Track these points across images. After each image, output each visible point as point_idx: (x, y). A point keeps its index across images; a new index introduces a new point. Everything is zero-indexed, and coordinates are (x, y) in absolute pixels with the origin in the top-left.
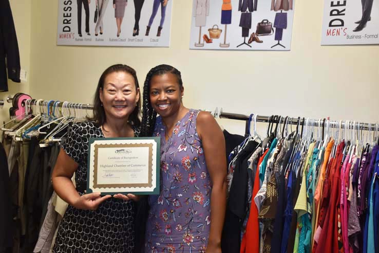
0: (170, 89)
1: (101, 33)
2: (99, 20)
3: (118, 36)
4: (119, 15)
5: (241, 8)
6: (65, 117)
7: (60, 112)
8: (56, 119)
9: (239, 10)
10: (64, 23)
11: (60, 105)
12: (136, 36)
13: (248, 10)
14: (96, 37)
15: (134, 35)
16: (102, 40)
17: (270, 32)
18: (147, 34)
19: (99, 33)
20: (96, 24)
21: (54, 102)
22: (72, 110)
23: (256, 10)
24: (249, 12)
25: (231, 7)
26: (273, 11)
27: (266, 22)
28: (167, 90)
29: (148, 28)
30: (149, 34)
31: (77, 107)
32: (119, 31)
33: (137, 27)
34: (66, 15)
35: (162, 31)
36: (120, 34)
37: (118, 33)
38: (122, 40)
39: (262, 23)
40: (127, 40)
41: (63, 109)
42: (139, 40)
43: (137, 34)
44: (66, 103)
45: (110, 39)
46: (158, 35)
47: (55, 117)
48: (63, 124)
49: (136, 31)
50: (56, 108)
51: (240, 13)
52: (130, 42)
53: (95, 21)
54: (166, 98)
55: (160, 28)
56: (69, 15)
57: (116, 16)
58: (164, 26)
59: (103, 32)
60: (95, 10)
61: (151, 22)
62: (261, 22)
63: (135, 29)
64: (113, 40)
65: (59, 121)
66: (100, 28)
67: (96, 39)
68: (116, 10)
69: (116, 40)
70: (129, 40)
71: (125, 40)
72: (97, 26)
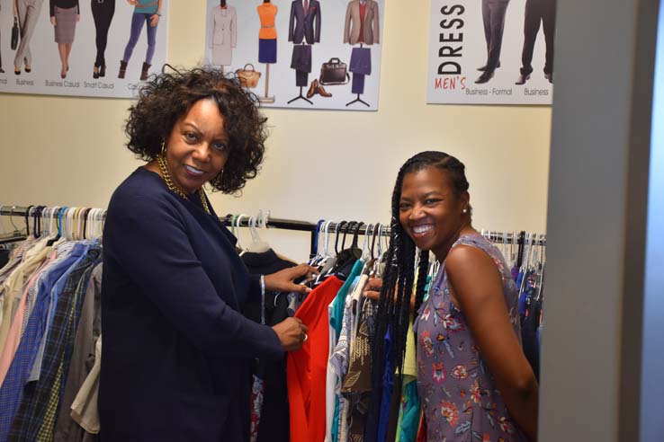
0: (431, 197)
1: (28, 71)
2: (23, 44)
3: (63, 76)
4: (64, 38)
5: (294, 37)
9: (289, 40)
12: (101, 78)
13: (304, 40)
15: (96, 76)
16: (31, 83)
17: (344, 80)
18: (122, 75)
19: (22, 69)
20: (15, 52)
23: (318, 41)
24: (306, 44)
25: (275, 35)
26: (348, 44)
27: (336, 61)
28: (425, 201)
29: (124, 65)
30: (127, 74)
32: (66, 68)
33: (100, 61)
35: (149, 70)
36: (68, 74)
37: (63, 71)
38: (71, 85)
39: (330, 63)
40: (82, 85)
42: (105, 86)
43: (102, 74)
45: (47, 82)
46: (144, 77)
49: (100, 69)
51: (292, 45)
52: (88, 89)
53: (14, 46)
54: (423, 215)
55: (146, 66)
57: (57, 40)
58: (152, 63)
59: (32, 67)
60: (13, 25)
61: (128, 53)
62: (327, 61)
63: (97, 65)
64: (52, 84)
66: (25, 59)
67: (18, 80)
69: (60, 84)
70: (86, 85)
71: (78, 85)
72: (17, 56)
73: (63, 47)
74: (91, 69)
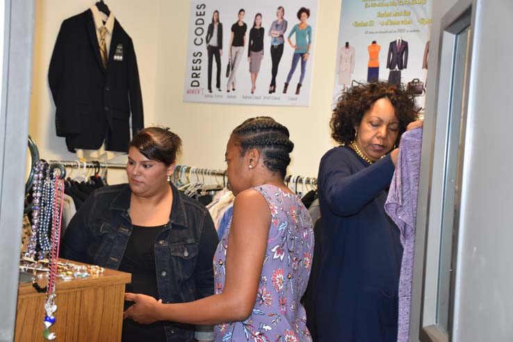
1: (234, 90)
2: (232, 74)
3: (252, 93)
4: (254, 70)
5: (390, 66)
6: (193, 183)
7: (188, 178)
8: (183, 185)
9: (387, 67)
10: (192, 77)
11: (188, 170)
12: (273, 93)
13: (397, 67)
14: (228, 93)
15: (270, 92)
16: (234, 97)
17: (421, 93)
18: (285, 91)
19: (231, 89)
20: (228, 79)
21: (180, 167)
22: (200, 176)
23: (406, 67)
24: (398, 70)
26: (425, 69)
27: (417, 81)
29: (286, 85)
30: (287, 91)
31: (205, 173)
32: (254, 88)
33: (273, 83)
34: (195, 68)
35: (301, 88)
36: (255, 91)
37: (252, 90)
38: (256, 98)
39: (413, 82)
40: (262, 98)
41: (190, 175)
42: (275, 99)
43: (274, 91)
44: (193, 168)
45: (243, 96)
46: (297, 92)
47: (181, 183)
48: (190, 192)
49: (273, 88)
50: (183, 173)
51: (388, 71)
52: (266, 100)
55: (299, 86)
56: (198, 68)
57: (251, 71)
58: (303, 83)
59: (236, 87)
61: (289, 78)
62: (411, 81)
63: (271, 86)
64: (246, 97)
65: (186, 188)
66: (233, 83)
67: (228, 96)
68: (251, 64)
69: (250, 97)
70: (265, 98)
71: (260, 98)
72: (229, 81)
73: (254, 75)
74: (268, 88)
